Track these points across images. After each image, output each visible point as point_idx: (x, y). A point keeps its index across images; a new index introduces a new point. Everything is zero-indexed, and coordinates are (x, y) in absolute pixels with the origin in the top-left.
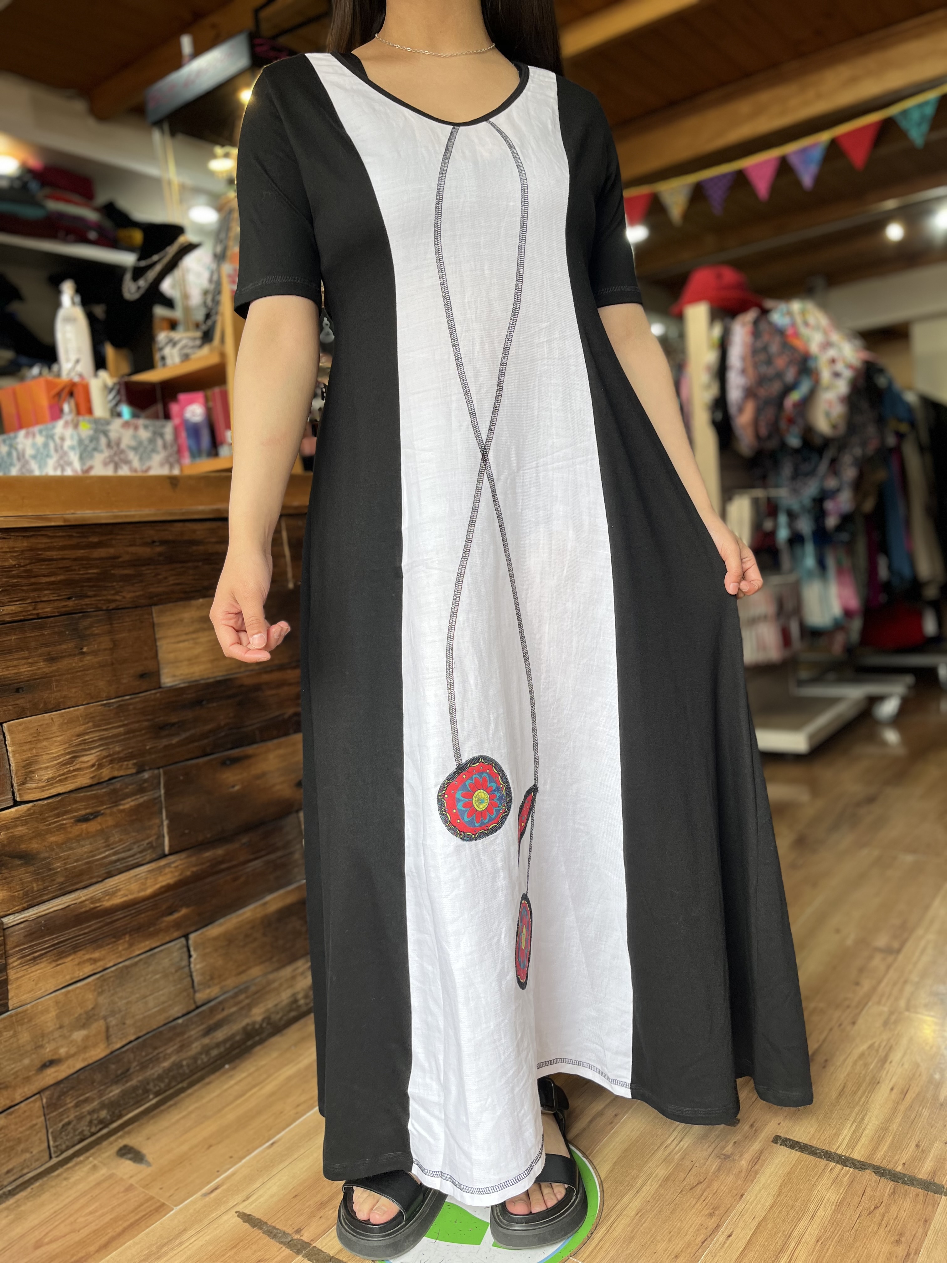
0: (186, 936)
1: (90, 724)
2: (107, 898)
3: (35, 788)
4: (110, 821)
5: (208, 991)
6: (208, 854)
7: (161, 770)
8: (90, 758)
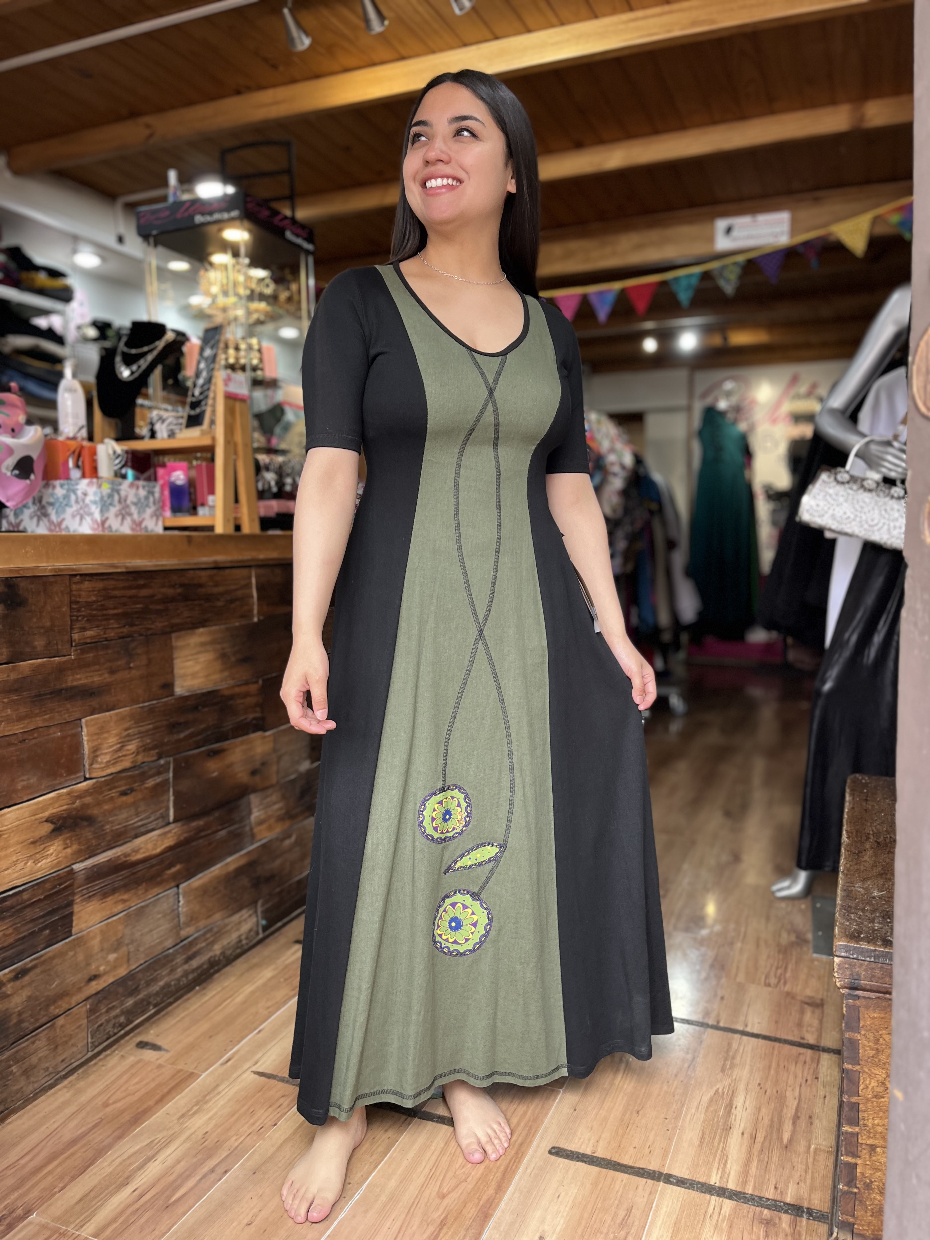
0: (178, 886)
1: (132, 722)
2: (134, 854)
3: (98, 768)
4: (140, 796)
5: (188, 929)
6: (194, 824)
7: (171, 759)
8: (132, 747)
